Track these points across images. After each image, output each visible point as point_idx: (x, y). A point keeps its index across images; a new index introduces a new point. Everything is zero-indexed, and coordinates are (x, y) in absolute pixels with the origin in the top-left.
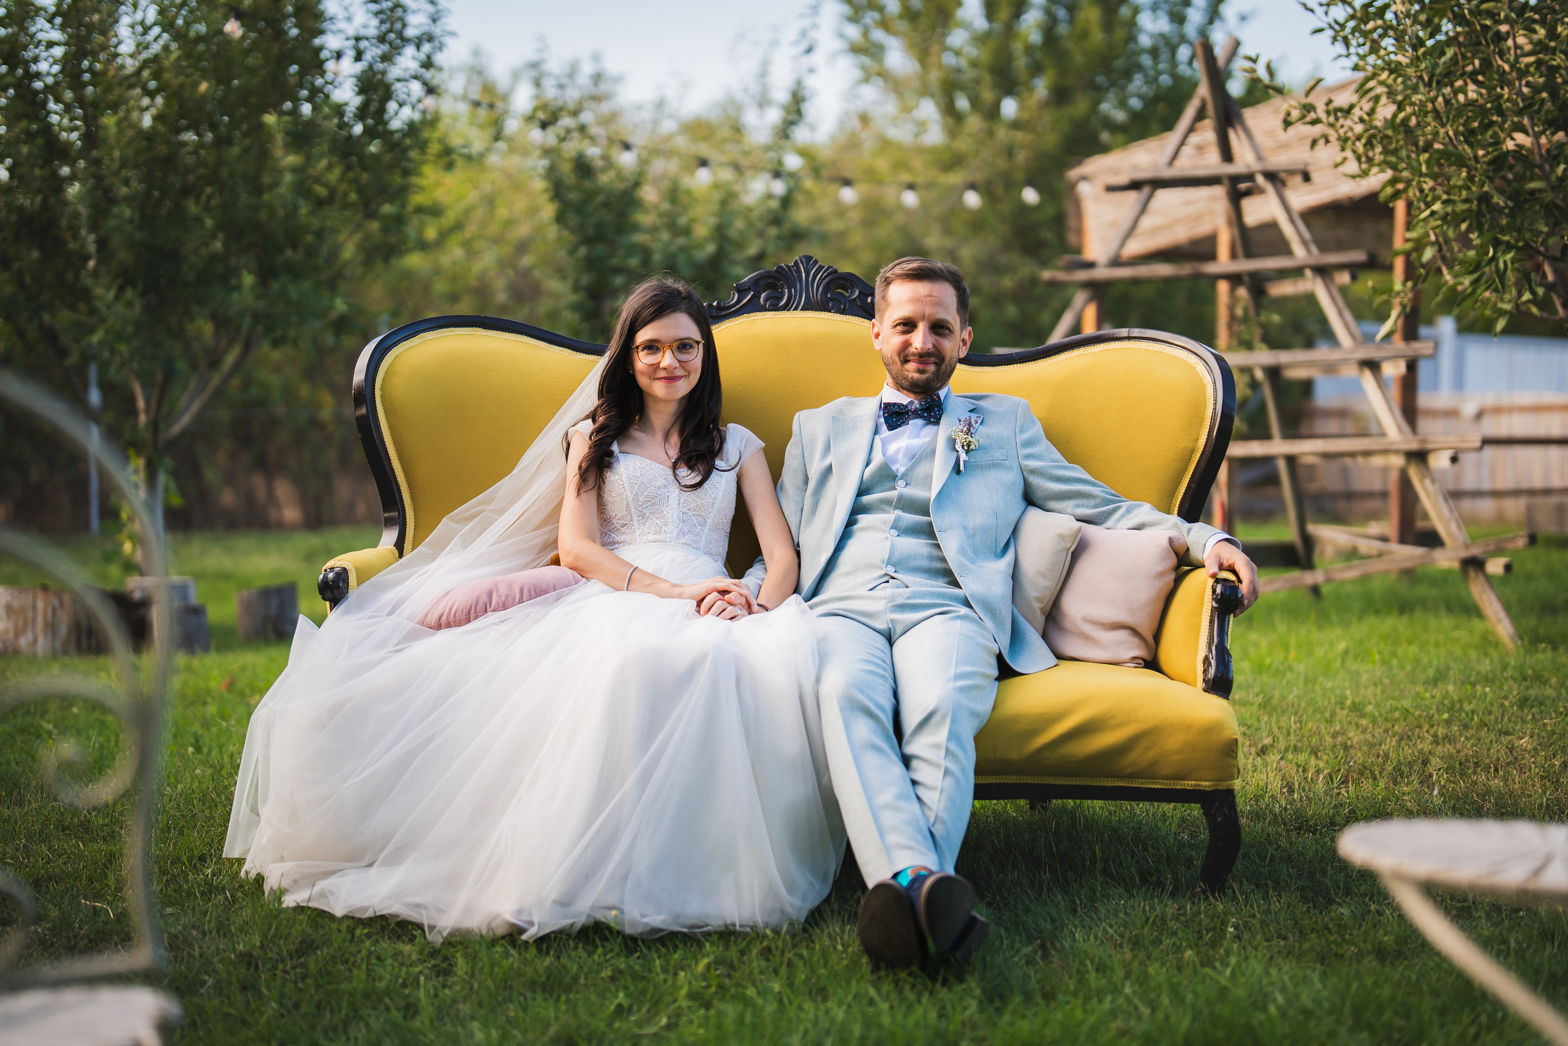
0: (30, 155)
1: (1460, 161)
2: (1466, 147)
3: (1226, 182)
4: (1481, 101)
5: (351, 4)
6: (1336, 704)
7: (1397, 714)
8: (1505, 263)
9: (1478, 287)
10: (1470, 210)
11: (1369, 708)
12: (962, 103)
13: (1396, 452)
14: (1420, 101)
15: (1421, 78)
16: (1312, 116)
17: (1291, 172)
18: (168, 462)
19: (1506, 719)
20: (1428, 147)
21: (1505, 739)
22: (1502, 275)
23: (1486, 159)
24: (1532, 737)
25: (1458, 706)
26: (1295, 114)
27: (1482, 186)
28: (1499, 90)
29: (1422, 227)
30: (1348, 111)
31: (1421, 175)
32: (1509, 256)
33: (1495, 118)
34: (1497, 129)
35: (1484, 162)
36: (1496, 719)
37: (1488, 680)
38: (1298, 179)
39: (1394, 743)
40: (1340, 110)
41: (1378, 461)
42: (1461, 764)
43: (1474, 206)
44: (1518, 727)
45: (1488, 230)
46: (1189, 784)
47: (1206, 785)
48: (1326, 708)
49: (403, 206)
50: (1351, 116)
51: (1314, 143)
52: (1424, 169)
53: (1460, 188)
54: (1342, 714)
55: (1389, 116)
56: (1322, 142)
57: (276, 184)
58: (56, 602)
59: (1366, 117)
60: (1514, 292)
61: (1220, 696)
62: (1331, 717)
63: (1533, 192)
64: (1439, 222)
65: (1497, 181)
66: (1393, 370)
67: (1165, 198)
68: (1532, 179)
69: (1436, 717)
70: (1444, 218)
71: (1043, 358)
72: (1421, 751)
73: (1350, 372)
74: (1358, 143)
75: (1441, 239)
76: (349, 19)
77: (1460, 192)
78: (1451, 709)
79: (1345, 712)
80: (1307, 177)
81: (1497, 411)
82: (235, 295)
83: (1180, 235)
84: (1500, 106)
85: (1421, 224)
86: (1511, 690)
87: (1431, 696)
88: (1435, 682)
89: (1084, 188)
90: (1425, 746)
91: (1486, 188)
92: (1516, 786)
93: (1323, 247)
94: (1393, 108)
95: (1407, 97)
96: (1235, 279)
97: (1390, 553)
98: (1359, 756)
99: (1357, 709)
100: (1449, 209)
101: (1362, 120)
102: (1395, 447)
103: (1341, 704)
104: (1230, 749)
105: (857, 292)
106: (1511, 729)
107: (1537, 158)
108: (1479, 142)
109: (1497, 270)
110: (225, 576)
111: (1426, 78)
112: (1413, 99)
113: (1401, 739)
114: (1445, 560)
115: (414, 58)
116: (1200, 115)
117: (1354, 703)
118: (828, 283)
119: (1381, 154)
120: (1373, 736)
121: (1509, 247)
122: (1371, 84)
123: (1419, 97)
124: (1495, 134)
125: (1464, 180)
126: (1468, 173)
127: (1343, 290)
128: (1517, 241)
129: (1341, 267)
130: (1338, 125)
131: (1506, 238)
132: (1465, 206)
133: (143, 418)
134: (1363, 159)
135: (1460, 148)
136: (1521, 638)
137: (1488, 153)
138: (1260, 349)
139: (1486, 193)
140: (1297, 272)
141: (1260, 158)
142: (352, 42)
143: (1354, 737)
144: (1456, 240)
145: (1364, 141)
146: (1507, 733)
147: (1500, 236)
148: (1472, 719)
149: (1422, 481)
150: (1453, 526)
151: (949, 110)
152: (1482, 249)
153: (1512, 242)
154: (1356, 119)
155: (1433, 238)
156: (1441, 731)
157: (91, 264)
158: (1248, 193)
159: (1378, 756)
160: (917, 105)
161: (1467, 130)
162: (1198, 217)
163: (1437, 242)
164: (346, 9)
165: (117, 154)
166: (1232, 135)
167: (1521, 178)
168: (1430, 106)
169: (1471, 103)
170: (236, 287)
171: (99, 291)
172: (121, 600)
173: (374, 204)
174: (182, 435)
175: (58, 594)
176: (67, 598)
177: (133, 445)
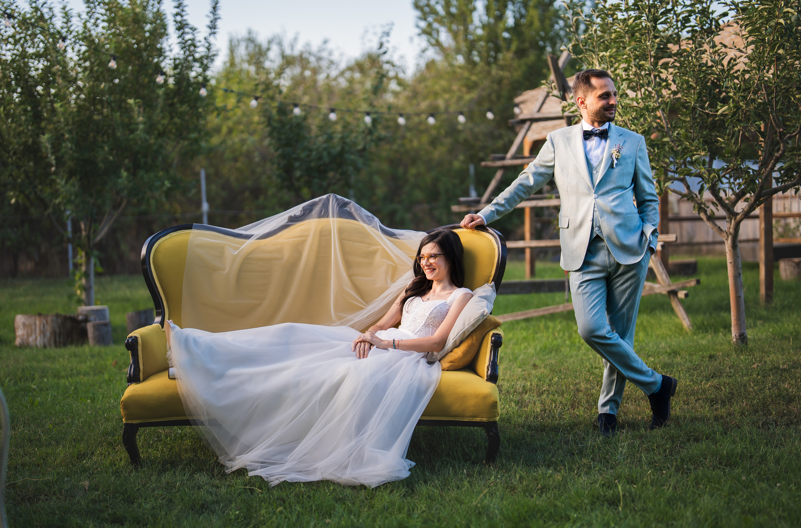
0: (26, 120)
5: (172, 44)
18: (96, 252)
46: (478, 419)
47: (485, 419)
57: (137, 129)
58: (45, 322)
61: (492, 382)
76: (171, 50)
82: (120, 180)
89: (516, 111)
104: (494, 405)
110: (127, 300)
114: (662, 291)
118: (341, 205)
133: (84, 233)
136: (693, 326)
143: (583, 386)
150: (664, 276)
157: (53, 169)
164: (170, 46)
170: (120, 177)
171: (58, 181)
172: (73, 320)
173: (185, 134)
174: (101, 241)
175: (46, 316)
176: (49, 319)
177: (78, 245)
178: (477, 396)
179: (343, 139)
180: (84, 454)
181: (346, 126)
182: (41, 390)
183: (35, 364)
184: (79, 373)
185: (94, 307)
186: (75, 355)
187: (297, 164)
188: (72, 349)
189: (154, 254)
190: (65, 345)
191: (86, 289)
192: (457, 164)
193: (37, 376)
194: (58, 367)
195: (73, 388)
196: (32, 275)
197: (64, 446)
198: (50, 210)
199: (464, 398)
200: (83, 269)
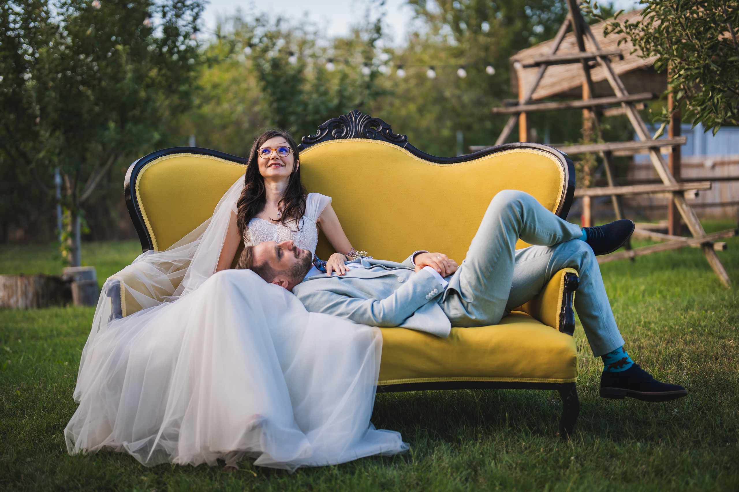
1: (693, 49)
2: (697, 41)
3: (582, 61)
4: (705, 17)
6: (636, 323)
7: (666, 329)
8: (718, 99)
9: (704, 113)
10: (699, 73)
11: (653, 325)
12: (463, 26)
13: (669, 191)
14: (672, 18)
15: (672, 6)
16: (619, 29)
17: (614, 55)
18: (82, 212)
19: (722, 330)
20: (678, 41)
21: (721, 341)
22: (716, 106)
23: (706, 47)
24: (735, 339)
25: (698, 323)
26: (610, 28)
27: (705, 61)
28: (714, 10)
29: (677, 82)
30: (636, 26)
31: (674, 56)
32: (719, 96)
33: (712, 25)
34: (713, 31)
35: (706, 48)
36: (717, 330)
37: (713, 308)
38: (617, 59)
39: (664, 345)
40: (632, 25)
41: (660, 196)
42: (698, 356)
43: (702, 71)
44: (728, 334)
45: (708, 83)
46: (551, 380)
47: (560, 380)
48: (631, 325)
49: (190, 86)
50: (638, 28)
51: (619, 43)
52: (675, 53)
53: (694, 62)
54: (639, 329)
55: (657, 27)
56: (623, 42)
57: (124, 79)
58: (27, 282)
59: (645, 28)
60: (723, 113)
61: (568, 334)
62: (634, 330)
63: (732, 62)
64: (684, 80)
65: (714, 57)
66: (666, 151)
67: (552, 70)
68: (732, 56)
69: (686, 330)
70: (686, 77)
71: (477, 158)
72: (678, 350)
73: (645, 152)
74: (642, 42)
75: (686, 87)
77: (694, 64)
78: (693, 326)
79: (641, 327)
80: (622, 57)
81: (722, 164)
82: (107, 133)
83: (565, 86)
84: (714, 19)
85: (676, 80)
86: (724, 313)
87: (684, 319)
88: (686, 309)
89: (518, 66)
90: (680, 346)
91: (707, 62)
92: (726, 369)
93: (630, 93)
94: (659, 22)
95: (666, 17)
96: (589, 108)
97: (668, 240)
98: (646, 352)
99: (647, 325)
100: (689, 73)
101: (643, 30)
102: (667, 189)
103: (639, 322)
104: (573, 362)
105: (381, 128)
106: (724, 336)
107: (734, 45)
108: (703, 38)
109: (714, 103)
111: (675, 6)
112: (669, 18)
113: (668, 342)
114: (694, 243)
115: (190, 15)
116: (569, 30)
117: (645, 322)
118: (366, 124)
119: (653, 46)
120: (654, 341)
121: (720, 91)
122: (649, 10)
123: (672, 16)
124: (712, 34)
125: (696, 58)
126: (698, 54)
127: (640, 112)
128: (724, 88)
129: (639, 101)
130: (631, 33)
131: (718, 86)
132: (697, 71)
133: (69, 192)
134: (645, 49)
135: (694, 42)
136: (732, 280)
137: (708, 43)
138: (601, 143)
139: (707, 63)
140: (618, 105)
141: (598, 49)
142: (161, 9)
144: (693, 87)
145: (644, 40)
146: (723, 338)
147: (715, 85)
148: (705, 330)
149: (681, 205)
150: (697, 227)
151: (457, 29)
152: (706, 93)
153: (722, 88)
154: (640, 29)
155: (682, 87)
156: (689, 338)
157: (38, 120)
158: (593, 67)
159: (656, 353)
160: (442, 27)
161: (697, 32)
162: (573, 77)
163: (684, 88)
165: (47, 66)
166: (585, 38)
167: (726, 56)
168: (677, 21)
169: (700, 18)
170: (107, 128)
171: (42, 132)
172: (57, 280)
173: (174, 86)
174: (88, 199)
175: (28, 277)
176: (31, 280)
177: (65, 204)
178: (551, 351)
179: (340, 93)
180: (54, 427)
181: (344, 77)
182: (15, 352)
183: (11, 325)
184: (59, 334)
185: (80, 268)
186: (57, 316)
187: (292, 118)
188: (55, 310)
189: (140, 182)
190: (46, 306)
191: (73, 250)
192: (446, 133)
193: (12, 337)
194: (36, 327)
195: (51, 350)
196: (22, 242)
197: (31, 417)
198: (33, 165)
199: (533, 353)
200: (69, 228)
